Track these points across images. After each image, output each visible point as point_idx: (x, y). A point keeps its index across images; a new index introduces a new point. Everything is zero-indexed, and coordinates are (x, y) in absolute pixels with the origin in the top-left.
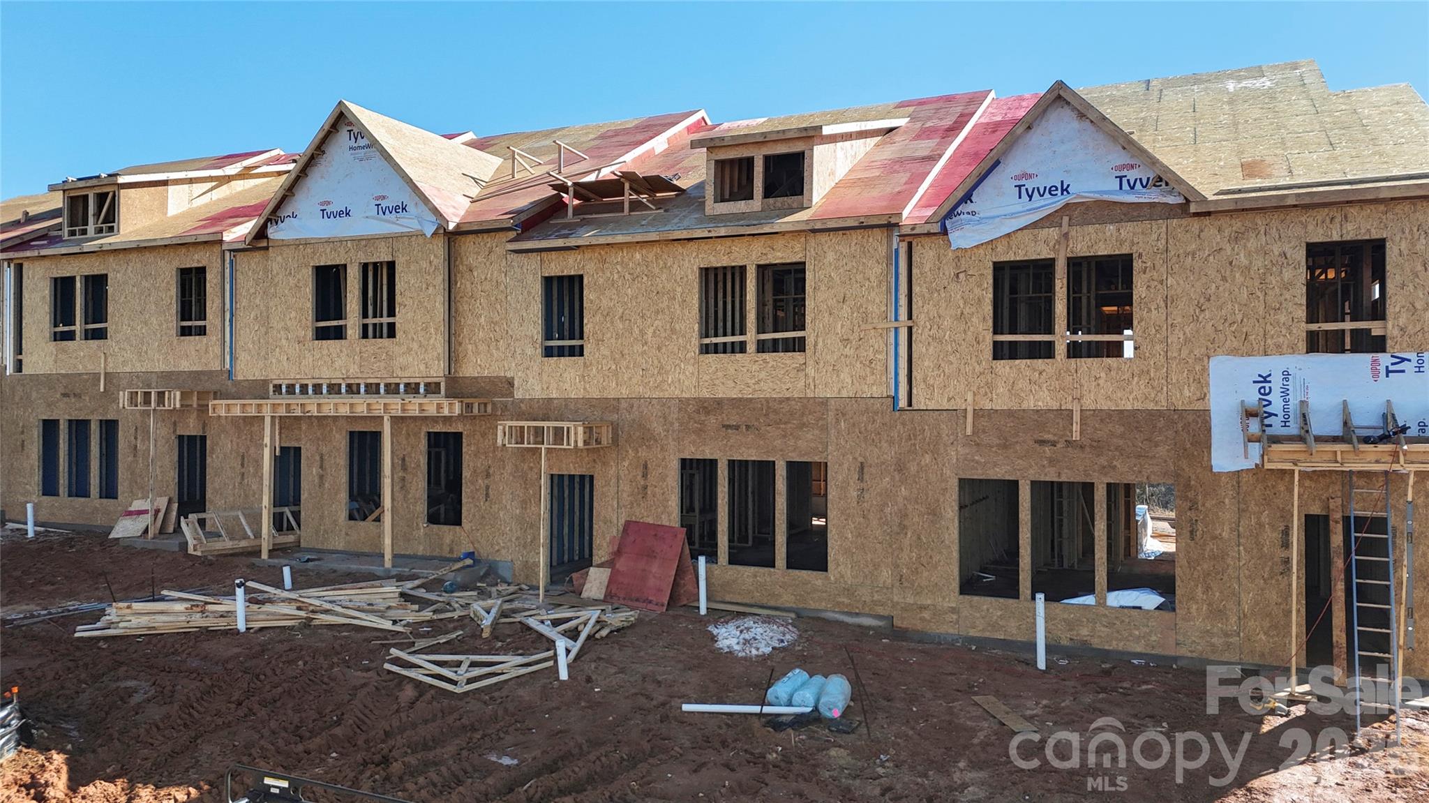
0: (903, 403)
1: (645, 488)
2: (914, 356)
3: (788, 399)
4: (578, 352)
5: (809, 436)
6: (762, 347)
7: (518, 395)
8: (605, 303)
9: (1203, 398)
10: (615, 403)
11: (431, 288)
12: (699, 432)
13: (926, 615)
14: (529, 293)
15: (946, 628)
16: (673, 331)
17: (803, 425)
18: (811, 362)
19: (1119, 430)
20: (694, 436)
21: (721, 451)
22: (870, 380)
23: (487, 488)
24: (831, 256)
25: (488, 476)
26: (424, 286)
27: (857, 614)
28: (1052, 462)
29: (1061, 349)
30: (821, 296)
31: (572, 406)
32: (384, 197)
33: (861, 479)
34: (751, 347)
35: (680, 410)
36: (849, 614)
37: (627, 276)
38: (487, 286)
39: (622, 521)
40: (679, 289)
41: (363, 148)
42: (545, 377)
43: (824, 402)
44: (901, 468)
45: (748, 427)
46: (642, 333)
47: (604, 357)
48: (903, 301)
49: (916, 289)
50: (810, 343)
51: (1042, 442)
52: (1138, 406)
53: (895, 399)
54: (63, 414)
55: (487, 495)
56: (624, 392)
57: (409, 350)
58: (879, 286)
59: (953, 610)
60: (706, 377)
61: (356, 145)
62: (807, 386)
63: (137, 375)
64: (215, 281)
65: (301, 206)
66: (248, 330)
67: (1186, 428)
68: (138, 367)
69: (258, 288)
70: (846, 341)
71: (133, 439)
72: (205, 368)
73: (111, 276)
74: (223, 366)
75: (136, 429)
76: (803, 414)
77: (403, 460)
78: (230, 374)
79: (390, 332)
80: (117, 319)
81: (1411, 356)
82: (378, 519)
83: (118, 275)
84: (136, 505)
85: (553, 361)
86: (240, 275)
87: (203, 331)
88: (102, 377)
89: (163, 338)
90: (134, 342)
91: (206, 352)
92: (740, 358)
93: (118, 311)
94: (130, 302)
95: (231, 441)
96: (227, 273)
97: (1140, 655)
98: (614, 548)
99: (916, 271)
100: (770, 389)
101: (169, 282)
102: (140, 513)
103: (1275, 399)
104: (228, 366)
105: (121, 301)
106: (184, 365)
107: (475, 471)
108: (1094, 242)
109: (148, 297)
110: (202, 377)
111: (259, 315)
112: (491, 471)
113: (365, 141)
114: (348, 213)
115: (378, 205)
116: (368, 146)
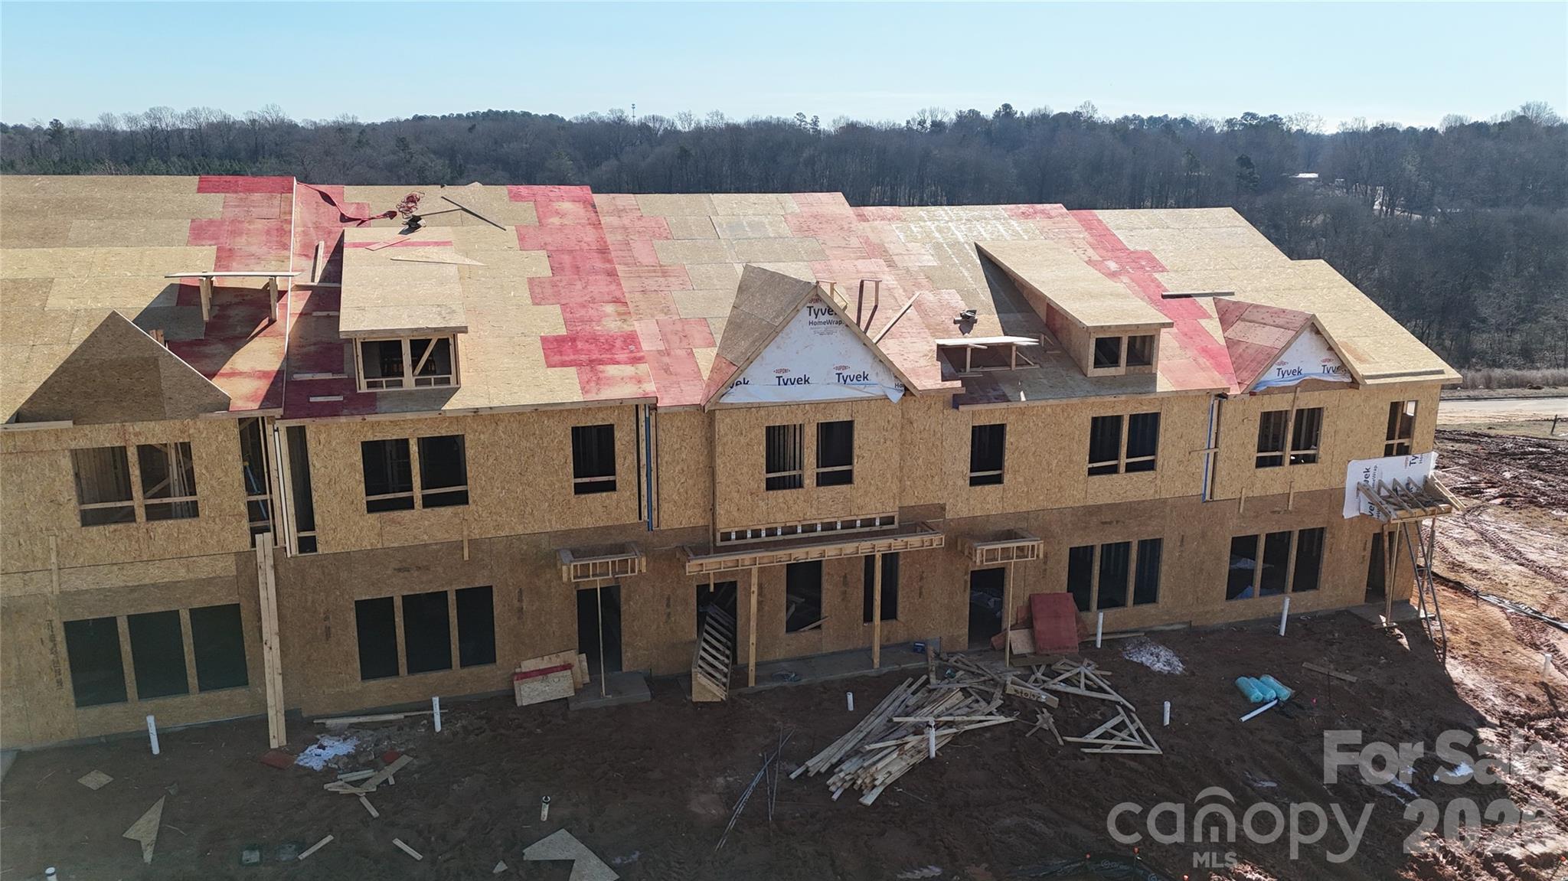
0: (1207, 498)
1: (1045, 570)
2: (1216, 469)
3: (1143, 501)
4: (998, 480)
5: (1154, 524)
6: (1130, 468)
7: (949, 516)
8: (1022, 444)
9: (1344, 481)
10: (1026, 515)
11: (888, 442)
12: (1084, 529)
13: (1208, 616)
14: (962, 439)
15: (1218, 621)
16: (1071, 461)
17: (1151, 517)
18: (1159, 477)
20: (1082, 532)
21: (1096, 540)
22: (1191, 485)
23: (921, 588)
24: (1176, 409)
25: (922, 579)
26: (882, 440)
27: (1172, 624)
28: (1277, 522)
29: (1287, 460)
30: (1168, 435)
31: (991, 520)
32: (845, 368)
33: (1182, 545)
34: (1122, 469)
35: (1072, 515)
36: (1168, 625)
37: (1040, 424)
38: (925, 435)
39: (1027, 595)
40: (1077, 432)
41: (824, 323)
42: (972, 502)
43: (1165, 501)
44: (1204, 535)
45: (1117, 522)
46: (1049, 464)
47: (1020, 483)
48: (1213, 436)
49: (1221, 429)
50: (1159, 463)
51: (1273, 512)
52: (1317, 488)
53: (1204, 495)
54: (396, 590)
55: (921, 593)
56: (1033, 507)
57: (866, 493)
58: (1202, 427)
59: (1222, 610)
60: (1092, 491)
61: (817, 320)
62: (1156, 492)
63: (519, 537)
64: (627, 439)
65: (753, 372)
66: (672, 483)
67: (1336, 497)
68: (520, 530)
69: (685, 444)
70: (1180, 462)
71: (515, 602)
72: (616, 523)
73: (471, 436)
74: (640, 519)
75: (521, 592)
76: (1151, 511)
77: (845, 577)
78: (649, 525)
79: (847, 478)
80: (483, 483)
81: (1419, 456)
82: (819, 627)
83: (482, 436)
84: (528, 665)
85: (978, 488)
86: (660, 433)
87: (611, 487)
88: (466, 544)
89: (556, 498)
90: (512, 505)
91: (617, 507)
92: (1114, 476)
93: (484, 474)
94: (502, 464)
95: (653, 586)
96: (642, 431)
97: (1302, 614)
98: (1023, 615)
99: (1222, 418)
100: (1132, 496)
101: (561, 442)
102: (544, 672)
103: (1370, 480)
104: (646, 519)
105: (489, 463)
106: (587, 522)
107: (910, 577)
108: (1308, 401)
109: (531, 458)
110: (613, 531)
111: (685, 469)
112: (924, 575)
113: (827, 317)
114: (807, 381)
115: (839, 374)
116: (829, 322)
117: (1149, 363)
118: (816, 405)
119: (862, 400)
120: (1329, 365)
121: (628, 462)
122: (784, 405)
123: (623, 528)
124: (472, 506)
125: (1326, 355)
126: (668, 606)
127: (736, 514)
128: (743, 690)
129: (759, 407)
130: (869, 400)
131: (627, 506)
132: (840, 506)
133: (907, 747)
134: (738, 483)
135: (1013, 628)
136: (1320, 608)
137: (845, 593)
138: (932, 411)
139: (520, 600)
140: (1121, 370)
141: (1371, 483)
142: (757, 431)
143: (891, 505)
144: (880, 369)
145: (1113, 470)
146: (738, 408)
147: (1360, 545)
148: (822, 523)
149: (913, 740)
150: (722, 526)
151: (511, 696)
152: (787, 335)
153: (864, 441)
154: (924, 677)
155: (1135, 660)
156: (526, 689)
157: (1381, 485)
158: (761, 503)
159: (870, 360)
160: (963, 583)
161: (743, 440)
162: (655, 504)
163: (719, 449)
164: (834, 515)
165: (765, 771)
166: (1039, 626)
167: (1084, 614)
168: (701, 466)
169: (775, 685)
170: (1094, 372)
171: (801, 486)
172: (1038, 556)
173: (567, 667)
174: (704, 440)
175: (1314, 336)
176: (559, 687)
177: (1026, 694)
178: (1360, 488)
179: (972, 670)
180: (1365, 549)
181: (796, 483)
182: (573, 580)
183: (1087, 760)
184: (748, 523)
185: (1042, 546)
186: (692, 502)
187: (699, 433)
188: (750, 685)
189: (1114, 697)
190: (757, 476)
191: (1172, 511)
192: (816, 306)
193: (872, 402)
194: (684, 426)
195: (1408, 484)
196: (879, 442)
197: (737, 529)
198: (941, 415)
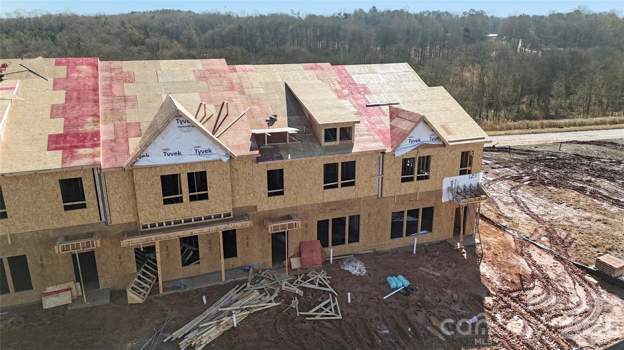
0: (380, 196)
1: (306, 231)
2: (383, 184)
3: (350, 199)
4: (282, 193)
5: (356, 208)
6: (343, 185)
7: (259, 210)
8: (292, 177)
9: (442, 186)
10: (296, 208)
11: (225, 180)
12: (324, 212)
13: (383, 246)
14: (262, 176)
15: (387, 248)
16: (315, 184)
17: (354, 206)
18: (357, 188)
19: (426, 196)
20: (322, 214)
21: (330, 217)
22: (372, 191)
23: (248, 243)
24: (363, 159)
25: (248, 239)
26: (221, 179)
27: (367, 251)
28: (412, 205)
29: (415, 178)
30: (360, 170)
31: (280, 211)
32: (199, 147)
33: (369, 217)
34: (340, 186)
35: (318, 207)
36: (365, 251)
37: (300, 168)
38: (244, 175)
39: (299, 242)
40: (318, 171)
41: (186, 127)
42: (269, 204)
43: (360, 199)
44: (379, 212)
45: (339, 209)
46: (305, 185)
47: (291, 194)
48: (381, 170)
49: (384, 166)
50: (356, 183)
51: (410, 201)
52: (430, 190)
53: (378, 195)
55: (248, 245)
56: (299, 204)
57: (215, 203)
58: (376, 166)
59: (389, 244)
60: (326, 196)
61: (182, 125)
62: (356, 195)
63: (37, 232)
64: (89, 184)
65: (150, 150)
66: (116, 203)
67: (439, 194)
68: (37, 228)
69: (120, 185)
70: (366, 182)
71: (39, 261)
72: (88, 223)
73: (5, 186)
74: (101, 220)
75: (41, 257)
76: (354, 203)
77: (210, 240)
78: (106, 223)
79: (205, 197)
80: (14, 208)
81: (475, 174)
82: (199, 263)
83: (10, 186)
84: (49, 289)
85: (272, 198)
86: (107, 180)
87: (84, 206)
88: (9, 237)
89: (54, 213)
90: (31, 218)
91: (88, 216)
92: (336, 189)
93: (14, 203)
94: (23, 198)
95: (111, 250)
96: (97, 180)
97: (425, 243)
98: (297, 251)
99: (384, 162)
100: (345, 198)
101: (54, 187)
102: (57, 292)
103: (454, 185)
104: (104, 220)
105: (16, 199)
106: (72, 223)
107: (242, 238)
108: (424, 153)
109: (39, 195)
110: (87, 227)
111: (122, 196)
112: (249, 237)
113: (187, 124)
114: (179, 154)
115: (196, 150)
116: (189, 126)
117: (351, 139)
118: (186, 164)
119: (209, 161)
120: (433, 137)
121: (91, 194)
122: (169, 165)
123: (92, 225)
124: (10, 219)
125: (431, 133)
126: (120, 258)
127: (149, 216)
128: (157, 295)
129: (156, 167)
130: (213, 161)
131: (93, 215)
132: (203, 210)
133: (222, 323)
134: (149, 202)
135: (292, 257)
136: (433, 240)
137: (210, 247)
138: (247, 165)
139: (42, 260)
140: (338, 142)
141: (454, 187)
142: (156, 178)
143: (229, 208)
144: (217, 147)
145: (336, 186)
146: (145, 167)
147: (450, 213)
148: (194, 218)
149: (226, 319)
150: (142, 222)
151: (41, 304)
152: (167, 132)
153: (213, 180)
154: (245, 284)
155: (346, 269)
156: (48, 301)
157: (458, 187)
158: (161, 211)
159: (211, 143)
160: (268, 239)
161: (149, 183)
162: (108, 213)
163: (137, 187)
164: (200, 214)
165: (153, 338)
166: (303, 256)
167: (325, 249)
168: (130, 194)
169: (174, 292)
170: (324, 144)
171: (182, 201)
172: (298, 227)
173: (69, 289)
174: (130, 183)
175: (425, 124)
176: (65, 299)
177: (290, 290)
178: (450, 189)
179: (270, 278)
180: (452, 215)
181: (179, 200)
182: (61, 253)
183: (307, 323)
184: (156, 220)
185: (300, 223)
186: (127, 211)
187: (127, 180)
188: (160, 293)
189: (330, 289)
190: (158, 198)
191: (363, 203)
192: (181, 119)
193: (215, 162)
194: (119, 177)
195: (470, 186)
196: (220, 181)
197: (150, 223)
198: (251, 166)
